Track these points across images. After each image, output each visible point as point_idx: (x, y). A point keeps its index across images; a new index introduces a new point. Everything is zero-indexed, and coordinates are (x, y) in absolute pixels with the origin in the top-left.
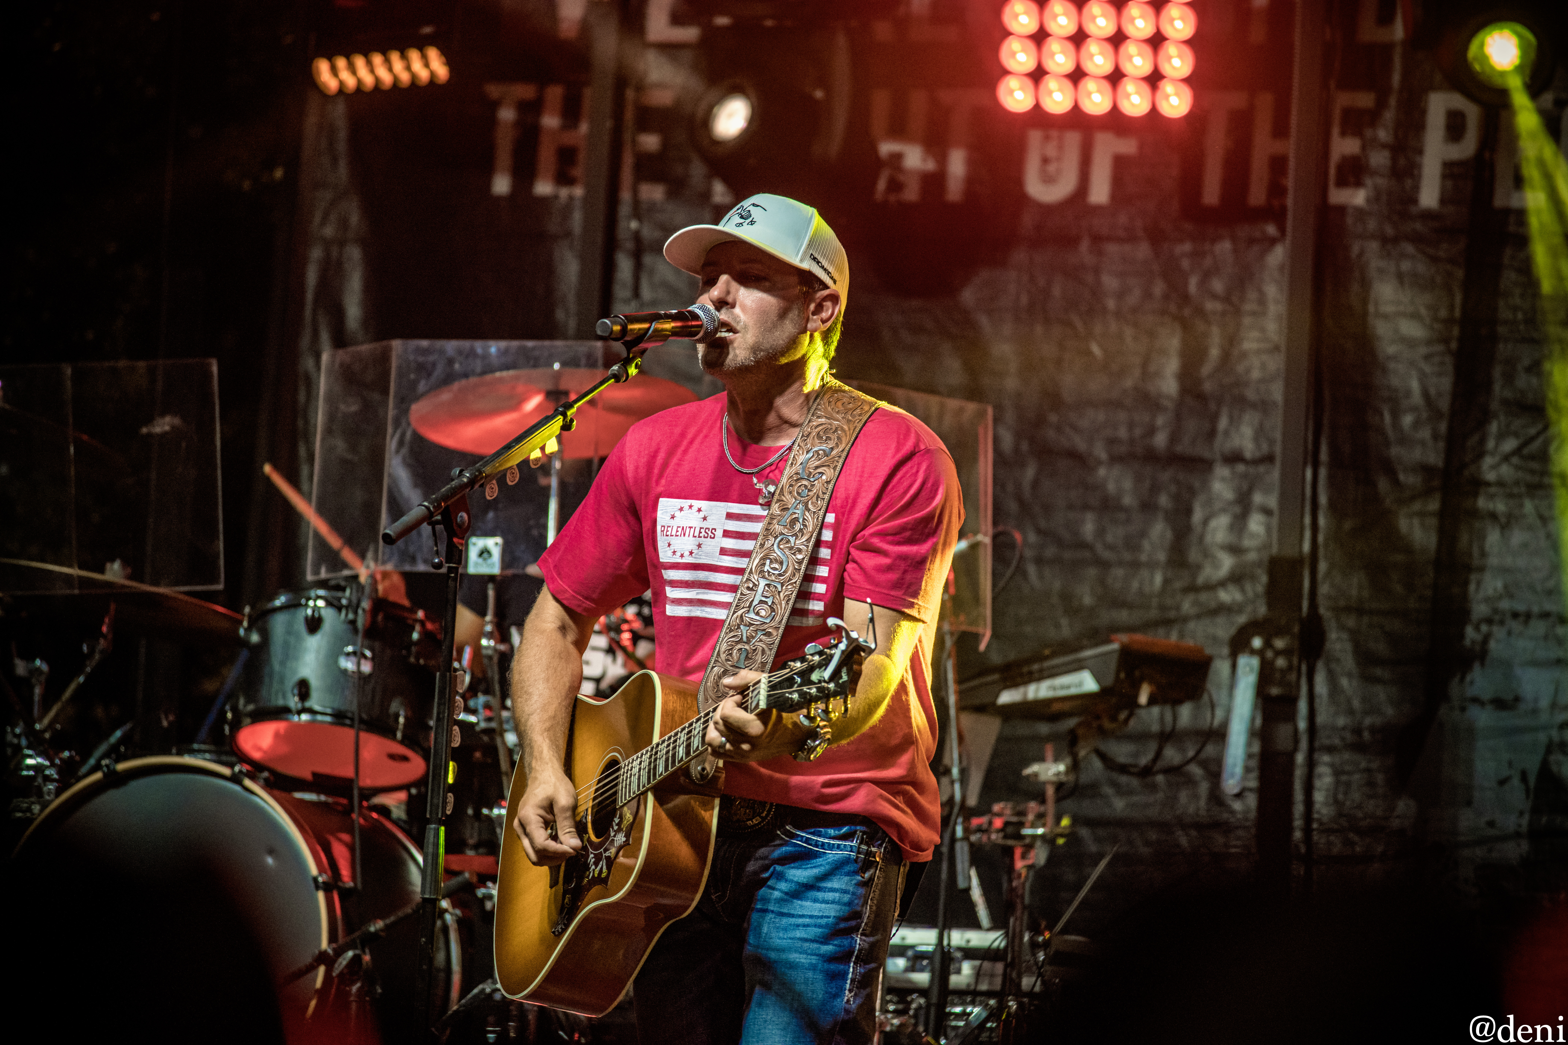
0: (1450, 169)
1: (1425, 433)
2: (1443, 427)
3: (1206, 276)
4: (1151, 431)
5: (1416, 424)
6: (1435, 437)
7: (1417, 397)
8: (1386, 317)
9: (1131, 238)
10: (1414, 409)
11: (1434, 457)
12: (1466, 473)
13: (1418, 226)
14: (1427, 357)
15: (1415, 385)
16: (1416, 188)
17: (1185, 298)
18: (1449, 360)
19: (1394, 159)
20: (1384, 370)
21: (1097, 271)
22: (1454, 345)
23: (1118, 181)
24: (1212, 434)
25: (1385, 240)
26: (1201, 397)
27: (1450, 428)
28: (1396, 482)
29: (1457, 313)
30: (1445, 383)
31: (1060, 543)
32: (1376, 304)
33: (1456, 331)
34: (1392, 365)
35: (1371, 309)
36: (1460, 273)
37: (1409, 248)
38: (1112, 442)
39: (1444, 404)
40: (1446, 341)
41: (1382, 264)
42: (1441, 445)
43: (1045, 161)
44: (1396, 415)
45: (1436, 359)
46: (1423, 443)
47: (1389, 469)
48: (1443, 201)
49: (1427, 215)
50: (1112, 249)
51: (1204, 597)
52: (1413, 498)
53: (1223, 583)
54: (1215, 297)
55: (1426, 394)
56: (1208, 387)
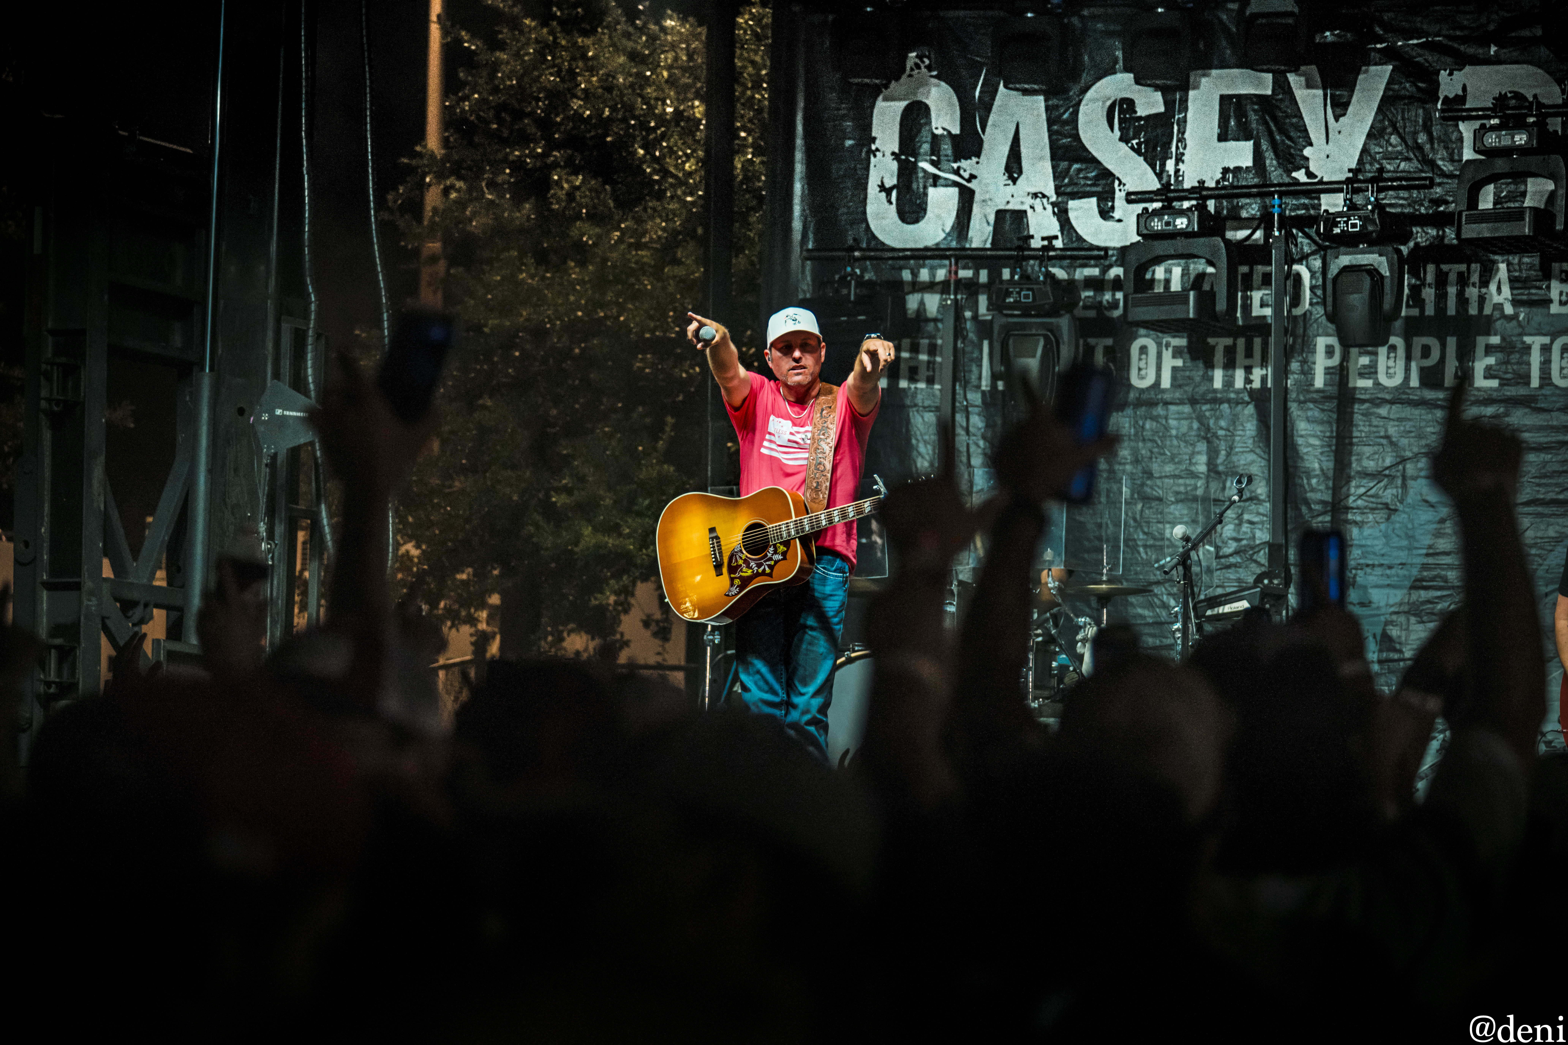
0: (1328, 371)
1: (1322, 487)
2: (1331, 484)
3: (1217, 419)
4: (1196, 488)
5: (1318, 483)
6: (1327, 488)
7: (1318, 472)
8: (1302, 436)
9: (1181, 402)
10: (1316, 476)
11: (1328, 497)
12: (1342, 504)
13: (1315, 396)
14: (1322, 453)
15: (1317, 466)
16: (1313, 379)
17: (1208, 429)
18: (1332, 454)
19: (1302, 366)
20: (1302, 459)
21: (1166, 418)
22: (1334, 448)
23: (1174, 378)
24: (1224, 488)
25: (1300, 402)
26: (1218, 473)
27: (1334, 484)
28: (1310, 509)
29: (1334, 434)
30: (1331, 465)
31: (1155, 539)
32: (1297, 431)
33: (1334, 441)
34: (1306, 457)
35: (1295, 432)
36: (1335, 416)
37: (1311, 405)
38: (1177, 493)
39: (1331, 474)
40: (1330, 446)
41: (1299, 413)
42: (1330, 492)
43: (1140, 369)
44: (1308, 479)
45: (1326, 454)
46: (1321, 491)
47: (1307, 503)
48: (1325, 385)
49: (1318, 391)
50: (1172, 408)
51: (1223, 560)
52: (1318, 515)
53: (1231, 555)
54: (1221, 428)
55: (1322, 470)
56: (1221, 468)
